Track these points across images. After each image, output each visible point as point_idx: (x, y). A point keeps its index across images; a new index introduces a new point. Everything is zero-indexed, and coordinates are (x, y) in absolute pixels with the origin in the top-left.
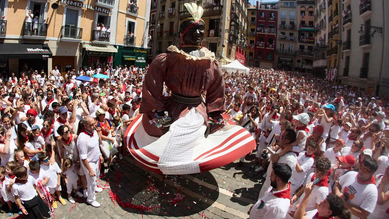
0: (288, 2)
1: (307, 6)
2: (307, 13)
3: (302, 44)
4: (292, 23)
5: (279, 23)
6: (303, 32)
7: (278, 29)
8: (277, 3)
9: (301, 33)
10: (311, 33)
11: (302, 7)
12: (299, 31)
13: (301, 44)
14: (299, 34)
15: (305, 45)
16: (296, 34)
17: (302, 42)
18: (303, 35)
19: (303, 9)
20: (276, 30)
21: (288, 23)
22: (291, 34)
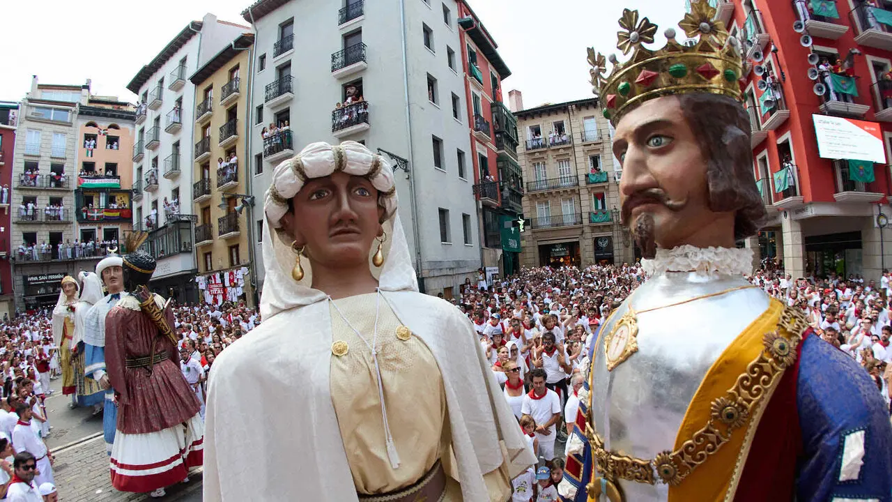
0: (50, 109)
1: (103, 124)
2: (102, 140)
3: (88, 227)
4: (58, 169)
5: (18, 168)
6: (91, 194)
7: (15, 189)
8: (17, 108)
9: (86, 197)
10: (112, 194)
11: (87, 125)
12: (77, 191)
13: (83, 228)
14: (77, 199)
15: (96, 227)
16: (69, 202)
17: (89, 220)
18: (89, 200)
19: (92, 131)
20: (9, 192)
21: (45, 170)
22: (56, 202)
